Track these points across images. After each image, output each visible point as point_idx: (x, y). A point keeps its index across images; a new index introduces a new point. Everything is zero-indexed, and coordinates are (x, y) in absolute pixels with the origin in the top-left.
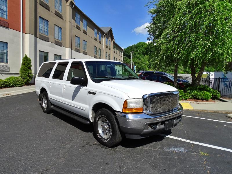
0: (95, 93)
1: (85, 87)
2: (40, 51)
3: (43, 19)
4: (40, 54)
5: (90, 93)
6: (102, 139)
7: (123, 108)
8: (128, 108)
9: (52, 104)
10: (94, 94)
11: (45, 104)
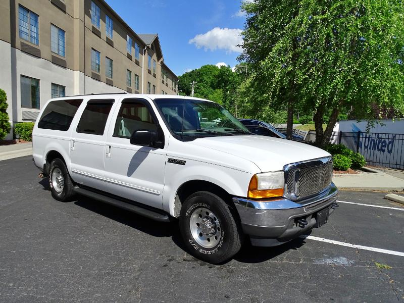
0: (185, 162)
1: (159, 150)
2: (22, 76)
3: (28, 11)
4: (24, 82)
5: (171, 161)
6: (199, 249)
7: (250, 189)
8: (259, 189)
9: (75, 184)
10: (183, 163)
11: (58, 182)
